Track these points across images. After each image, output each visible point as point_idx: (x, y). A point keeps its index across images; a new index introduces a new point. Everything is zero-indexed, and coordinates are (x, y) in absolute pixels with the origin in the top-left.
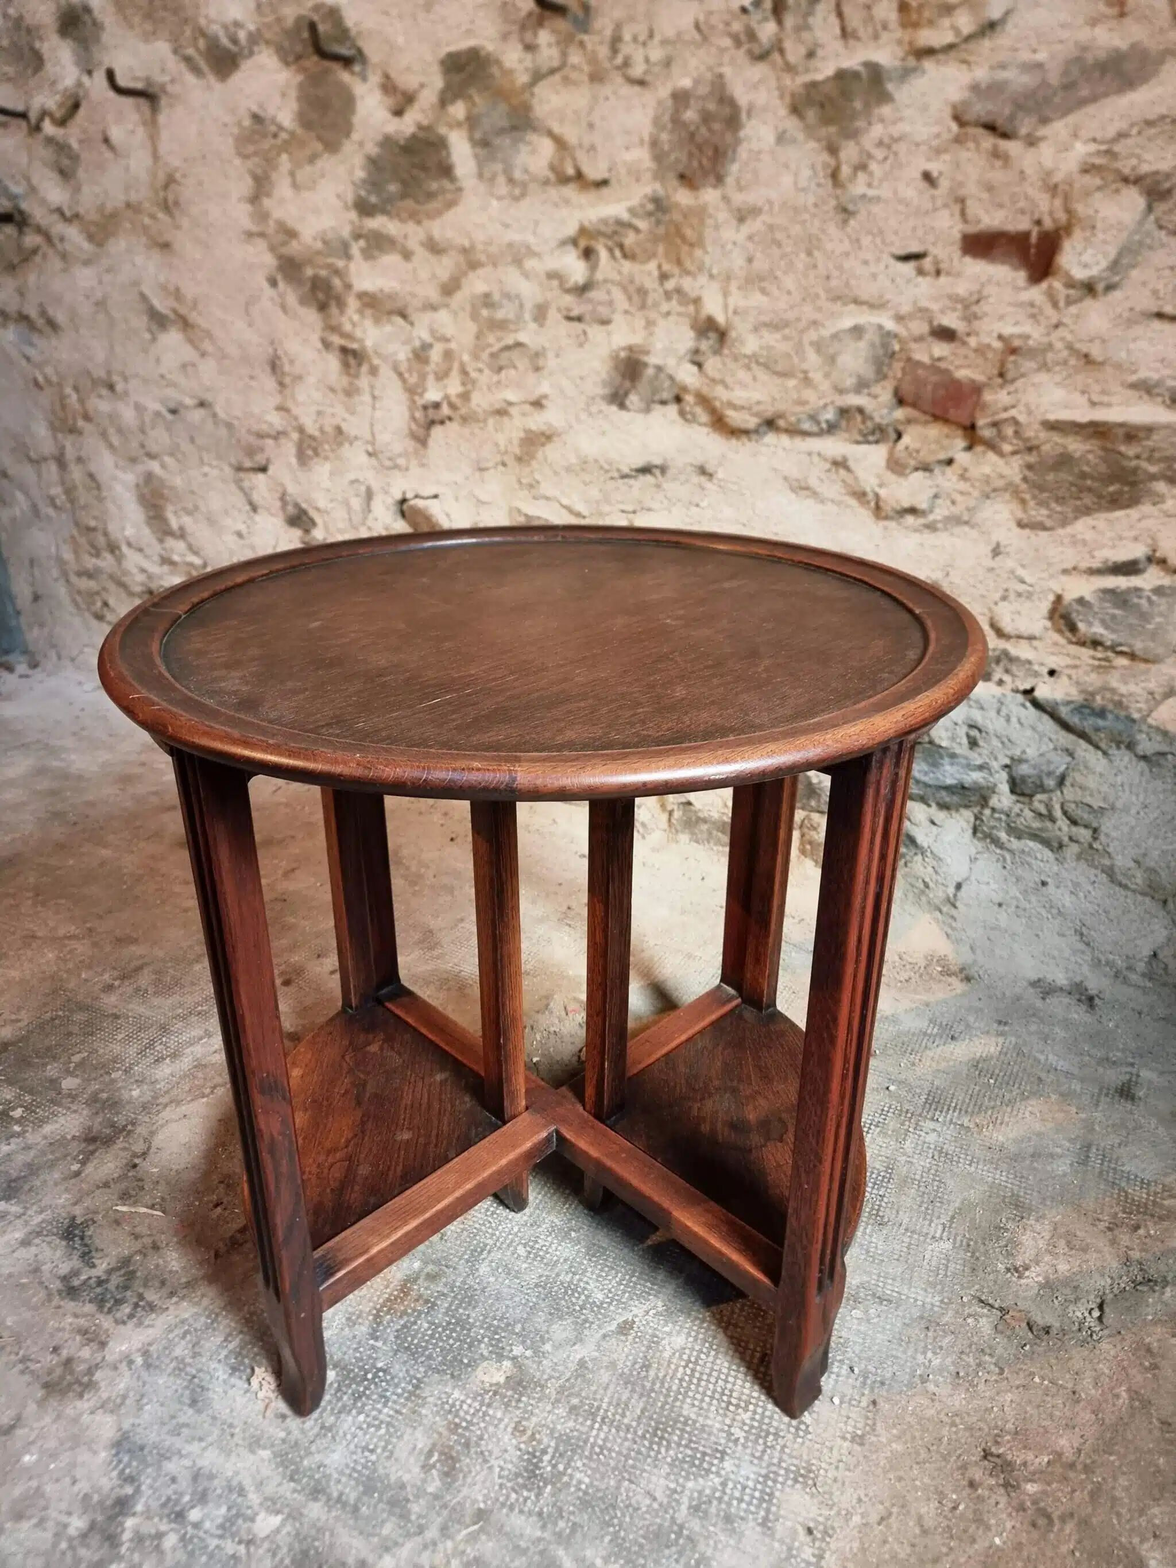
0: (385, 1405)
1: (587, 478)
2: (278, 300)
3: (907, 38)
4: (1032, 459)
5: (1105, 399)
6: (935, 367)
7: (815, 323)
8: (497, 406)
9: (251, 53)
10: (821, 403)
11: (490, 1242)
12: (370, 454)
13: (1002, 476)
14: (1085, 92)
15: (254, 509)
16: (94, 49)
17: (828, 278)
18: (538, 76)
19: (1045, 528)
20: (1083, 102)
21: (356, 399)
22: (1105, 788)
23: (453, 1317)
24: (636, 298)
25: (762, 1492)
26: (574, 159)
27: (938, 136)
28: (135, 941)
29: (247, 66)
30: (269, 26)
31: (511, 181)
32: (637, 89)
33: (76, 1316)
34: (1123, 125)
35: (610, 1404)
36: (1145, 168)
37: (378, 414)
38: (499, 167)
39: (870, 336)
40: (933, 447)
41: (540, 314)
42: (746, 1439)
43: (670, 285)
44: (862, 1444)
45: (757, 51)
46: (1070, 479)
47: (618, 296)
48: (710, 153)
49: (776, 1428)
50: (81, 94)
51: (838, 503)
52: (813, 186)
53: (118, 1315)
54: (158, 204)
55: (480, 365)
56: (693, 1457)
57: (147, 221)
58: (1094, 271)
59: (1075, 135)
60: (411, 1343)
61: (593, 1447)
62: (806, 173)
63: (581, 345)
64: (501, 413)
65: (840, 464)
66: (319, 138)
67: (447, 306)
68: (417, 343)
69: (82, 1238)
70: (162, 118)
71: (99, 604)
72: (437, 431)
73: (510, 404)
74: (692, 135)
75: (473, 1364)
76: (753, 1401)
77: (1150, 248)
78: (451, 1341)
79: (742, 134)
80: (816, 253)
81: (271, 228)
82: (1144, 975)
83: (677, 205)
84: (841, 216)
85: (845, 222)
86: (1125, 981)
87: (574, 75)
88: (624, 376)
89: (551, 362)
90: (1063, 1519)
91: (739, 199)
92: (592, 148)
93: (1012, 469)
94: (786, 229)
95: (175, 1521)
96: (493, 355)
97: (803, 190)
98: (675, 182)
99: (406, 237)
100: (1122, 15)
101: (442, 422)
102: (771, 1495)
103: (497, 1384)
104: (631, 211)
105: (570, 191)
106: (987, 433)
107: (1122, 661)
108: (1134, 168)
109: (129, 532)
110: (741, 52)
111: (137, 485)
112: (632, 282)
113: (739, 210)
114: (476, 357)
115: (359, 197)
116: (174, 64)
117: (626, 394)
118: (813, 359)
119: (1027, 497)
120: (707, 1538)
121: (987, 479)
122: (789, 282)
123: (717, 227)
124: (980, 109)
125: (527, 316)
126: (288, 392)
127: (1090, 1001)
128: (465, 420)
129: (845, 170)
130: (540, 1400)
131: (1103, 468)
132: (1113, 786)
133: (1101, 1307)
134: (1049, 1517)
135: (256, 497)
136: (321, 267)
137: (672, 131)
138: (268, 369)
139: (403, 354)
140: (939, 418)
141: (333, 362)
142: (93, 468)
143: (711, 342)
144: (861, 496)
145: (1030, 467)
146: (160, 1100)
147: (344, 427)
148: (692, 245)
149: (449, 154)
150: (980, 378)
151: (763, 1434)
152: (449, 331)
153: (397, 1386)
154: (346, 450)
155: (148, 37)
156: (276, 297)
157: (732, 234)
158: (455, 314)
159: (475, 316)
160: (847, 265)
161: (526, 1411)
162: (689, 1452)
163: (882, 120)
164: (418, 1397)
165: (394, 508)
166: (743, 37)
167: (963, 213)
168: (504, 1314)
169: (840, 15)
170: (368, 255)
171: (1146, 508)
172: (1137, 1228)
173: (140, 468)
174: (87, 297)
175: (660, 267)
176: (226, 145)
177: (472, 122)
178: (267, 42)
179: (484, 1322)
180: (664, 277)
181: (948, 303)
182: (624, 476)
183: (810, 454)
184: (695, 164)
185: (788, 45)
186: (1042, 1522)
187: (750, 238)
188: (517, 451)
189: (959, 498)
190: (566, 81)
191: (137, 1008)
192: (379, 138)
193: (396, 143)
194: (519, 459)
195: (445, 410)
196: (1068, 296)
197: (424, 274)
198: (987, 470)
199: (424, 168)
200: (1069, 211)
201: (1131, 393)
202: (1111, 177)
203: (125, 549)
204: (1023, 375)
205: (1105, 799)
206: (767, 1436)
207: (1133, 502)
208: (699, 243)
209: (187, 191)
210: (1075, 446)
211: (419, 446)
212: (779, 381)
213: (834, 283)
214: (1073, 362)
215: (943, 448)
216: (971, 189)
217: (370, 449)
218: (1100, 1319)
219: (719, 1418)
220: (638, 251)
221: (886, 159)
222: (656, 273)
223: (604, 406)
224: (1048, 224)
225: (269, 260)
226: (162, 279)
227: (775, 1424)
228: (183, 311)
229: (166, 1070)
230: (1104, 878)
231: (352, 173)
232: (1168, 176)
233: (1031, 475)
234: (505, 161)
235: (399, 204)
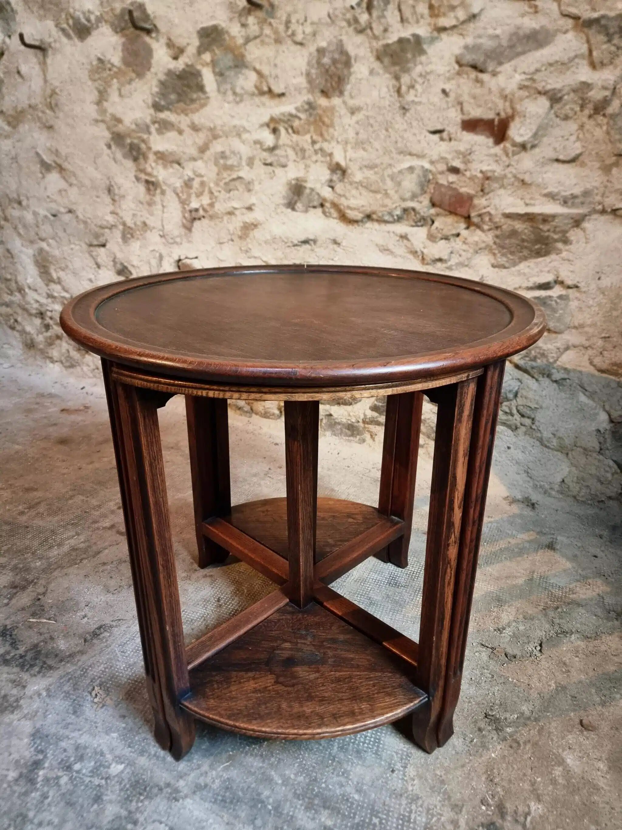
1: (276, 246)
2: (112, 156)
3: (433, 22)
4: (498, 232)
5: (532, 202)
6: (450, 187)
7: (390, 165)
8: (229, 210)
9: (98, 27)
10: (394, 206)
12: (161, 236)
13: (484, 242)
14: (519, 49)
15: (99, 266)
16: (12, 24)
17: (396, 142)
18: (248, 40)
19: (505, 268)
20: (519, 54)
21: (154, 207)
22: (537, 398)
24: (299, 153)
26: (267, 83)
27: (449, 71)
28: (36, 490)
29: (95, 33)
30: (107, 13)
31: (235, 93)
32: (299, 47)
33: (9, 674)
34: (538, 66)
36: (549, 87)
37: (165, 215)
38: (228, 86)
39: (418, 171)
40: (450, 227)
41: (251, 162)
43: (317, 146)
45: (359, 28)
46: (517, 242)
47: (290, 152)
48: (336, 79)
50: (5, 47)
51: (403, 257)
52: (388, 97)
53: (32, 672)
54: (46, 105)
55: (220, 189)
57: (40, 114)
58: (525, 138)
59: (515, 71)
62: (385, 90)
63: (272, 178)
64: (230, 213)
65: (404, 237)
66: (134, 71)
67: (202, 158)
68: (186, 178)
69: (11, 636)
70: (49, 61)
71: (12, 321)
72: (197, 224)
73: (235, 209)
74: (327, 71)
77: (552, 126)
79: (352, 70)
80: (390, 130)
81: (108, 118)
82: (558, 491)
83: (320, 106)
84: (402, 111)
85: (404, 114)
86: (550, 495)
87: (267, 40)
88: (294, 193)
89: (257, 187)
90: (525, 743)
91: (351, 103)
92: (277, 77)
93: (488, 238)
94: (375, 118)
95: (66, 770)
96: (226, 184)
97: (383, 98)
98: (319, 94)
99: (180, 122)
100: (536, 12)
101: (199, 219)
104: (297, 109)
105: (265, 99)
106: (475, 220)
108: (544, 87)
109: (30, 281)
110: (352, 28)
111: (34, 255)
112: (298, 145)
113: (352, 108)
114: (217, 185)
115: (155, 101)
116: (55, 32)
117: (296, 203)
118: (389, 184)
119: (496, 252)
120: (348, 761)
121: (477, 243)
122: (377, 145)
123: (340, 117)
124: (469, 58)
125: (244, 163)
126: (117, 204)
127: (533, 506)
128: (211, 217)
129: (404, 89)
131: (532, 236)
132: (541, 396)
133: (541, 645)
134: (518, 743)
135: (99, 260)
136: (135, 138)
137: (317, 68)
138: (106, 192)
139: (178, 184)
140: (453, 213)
141: (142, 188)
142: (9, 247)
143: (338, 175)
144: (414, 253)
145: (497, 237)
146: (52, 567)
147: (148, 222)
148: (328, 126)
149: (202, 80)
150: (472, 192)
152: (203, 172)
154: (148, 234)
155: (41, 18)
156: (110, 154)
157: (348, 120)
158: (206, 162)
159: (216, 164)
160: (406, 135)
163: (421, 63)
165: (174, 265)
166: (352, 21)
167: (462, 110)
169: (400, 10)
170: (160, 132)
171: (553, 256)
172: (557, 608)
173: (36, 246)
174: (7, 155)
175: (312, 137)
176: (84, 75)
177: (214, 63)
178: (106, 21)
180: (314, 142)
181: (455, 154)
182: (295, 245)
183: (389, 232)
184: (329, 85)
185: (374, 25)
186: (515, 745)
187: (357, 123)
188: (240, 233)
189: (463, 253)
190: (263, 43)
191: (38, 522)
192: (166, 71)
193: (175, 73)
194: (240, 238)
195: (201, 212)
196: (513, 151)
197: (189, 142)
198: (476, 238)
199: (189, 86)
200: (513, 108)
201: (544, 199)
202: (532, 91)
203: (27, 290)
204: (492, 191)
205: (537, 403)
207: (547, 253)
208: (332, 125)
209: (63, 99)
211: (187, 231)
212: (371, 194)
213: (399, 145)
214: (516, 184)
215: (455, 228)
216: (465, 98)
217: (161, 233)
218: (540, 651)
220: (300, 129)
221: (424, 83)
222: (310, 141)
223: (284, 209)
224: (503, 115)
225: (107, 135)
226: (48, 145)
228: (59, 161)
229: (55, 552)
230: (538, 443)
231: (151, 89)
232: (560, 91)
233: (498, 241)
234: (231, 83)
235: (176, 105)
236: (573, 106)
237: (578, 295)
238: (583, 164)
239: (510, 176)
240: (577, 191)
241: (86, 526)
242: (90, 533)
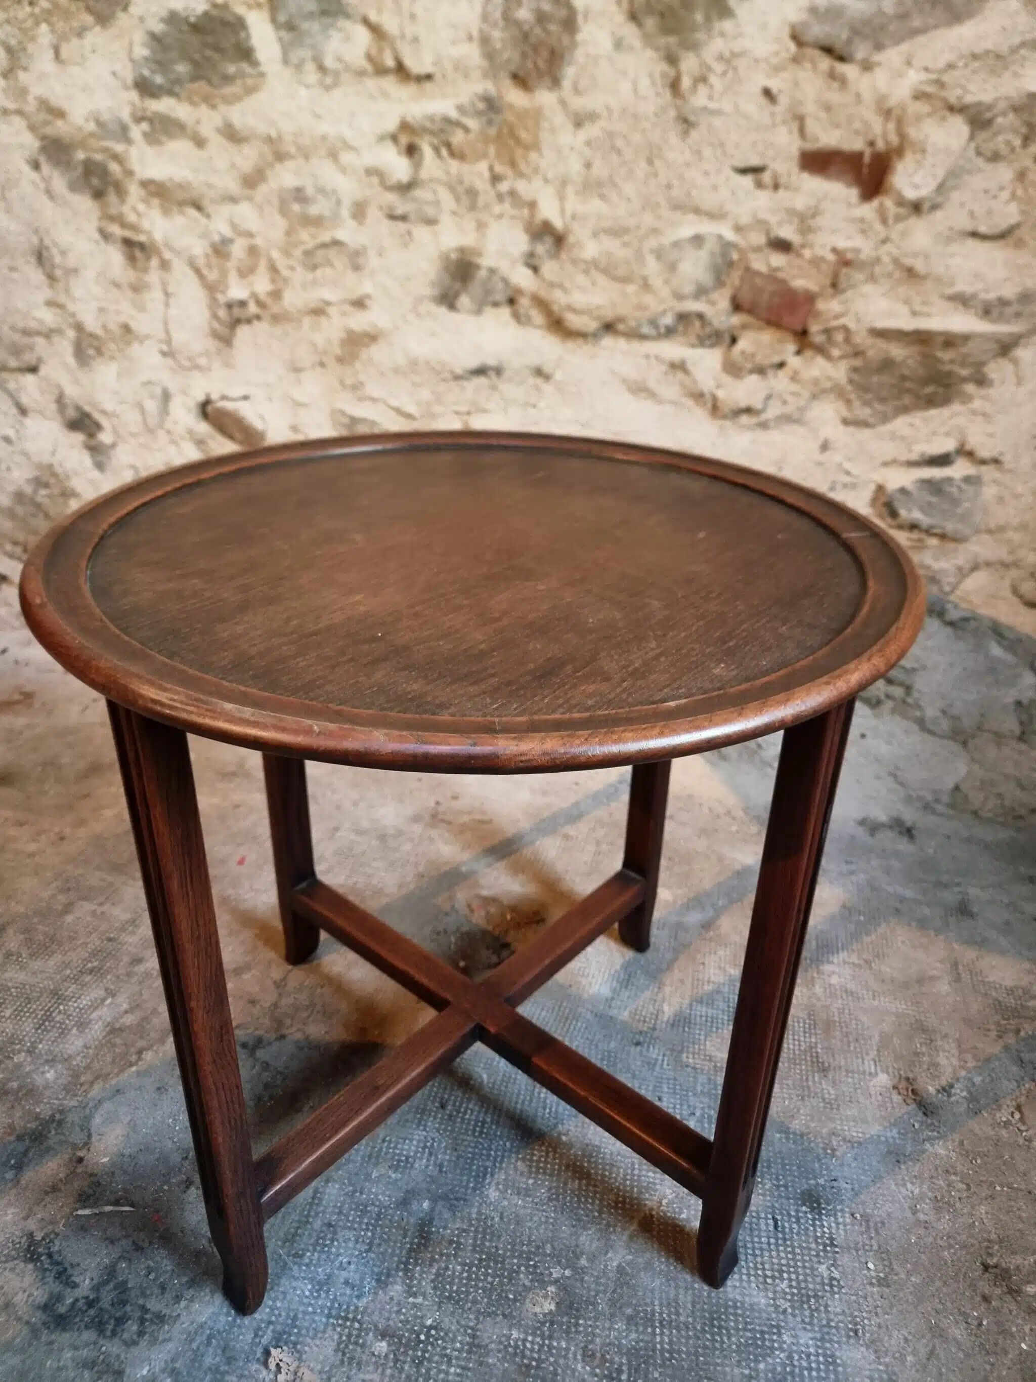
0: (449, 1364)
1: (417, 379)
2: (42, 186)
4: (858, 362)
5: (925, 309)
6: (772, 277)
7: (655, 231)
8: (312, 305)
10: (660, 308)
11: (489, 1164)
12: (164, 354)
13: (829, 378)
14: (917, 23)
15: (23, 411)
17: (669, 186)
19: (867, 425)
20: (915, 32)
21: (146, 296)
23: (482, 1252)
24: (465, 200)
25: (825, 1355)
26: (395, 51)
27: (777, 54)
31: (322, 69)
33: (76, 1348)
34: (951, 57)
35: (661, 1305)
36: (969, 99)
37: (173, 312)
38: (306, 53)
39: (711, 245)
40: (766, 351)
41: (359, 211)
42: (792, 1307)
43: (504, 187)
44: (888, 1286)
46: (893, 381)
47: (445, 196)
48: (545, 54)
49: (814, 1290)
51: (675, 404)
52: (653, 96)
53: (126, 1336)
55: (292, 262)
56: (754, 1338)
58: (923, 192)
59: (909, 63)
60: (451, 1291)
61: (662, 1355)
62: (644, 84)
63: (405, 245)
64: (318, 312)
65: (679, 367)
66: (89, 9)
67: (250, 199)
68: (216, 238)
69: (50, 1256)
72: (243, 332)
73: (328, 303)
74: (526, 36)
75: (519, 1298)
76: (784, 1268)
77: (970, 172)
78: (490, 1279)
79: (579, 37)
80: (657, 163)
82: (948, 805)
83: (511, 106)
84: (681, 127)
85: (686, 132)
86: (934, 812)
88: (454, 277)
89: (373, 261)
91: (578, 103)
92: (416, 40)
93: (839, 372)
94: (625, 137)
96: (307, 253)
97: (643, 98)
98: (507, 83)
99: (198, 122)
101: (249, 321)
102: (832, 1356)
103: (551, 1312)
104: (461, 109)
105: (389, 83)
106: (818, 339)
107: (933, 542)
108: (959, 98)
112: (461, 182)
113: (576, 115)
114: (287, 253)
115: (141, 76)
117: (457, 295)
118: (652, 267)
119: (853, 397)
121: (816, 382)
122: (629, 189)
123: (553, 131)
124: (817, 31)
125: (345, 212)
126: (60, 285)
127: (909, 832)
128: (276, 319)
129: (686, 82)
130: (596, 1319)
132: (924, 649)
133: (1019, 1109)
135: (25, 400)
136: (96, 151)
137: (504, 29)
138: (33, 260)
139: (199, 249)
140: (773, 322)
141: (115, 256)
143: (547, 246)
144: (698, 396)
145: (855, 370)
146: (83, 1079)
147: (133, 325)
148: (527, 148)
149: (248, 37)
150: (815, 288)
151: (805, 1299)
152: (253, 225)
153: (453, 1341)
154: (136, 349)
156: (38, 181)
157: (569, 139)
158: (260, 208)
159: (284, 210)
160: (689, 174)
161: (587, 1335)
162: (749, 1334)
163: (722, 34)
164: (479, 1346)
165: (195, 411)
167: (802, 131)
168: (530, 1237)
170: (151, 138)
171: (956, 407)
175: (491, 168)
177: (274, 3)
179: (513, 1250)
180: (496, 179)
181: (785, 215)
182: (457, 378)
183: (647, 357)
184: (530, 65)
187: (588, 143)
188: (338, 351)
189: (789, 398)
192: (164, 13)
193: (186, 20)
194: (340, 360)
195: (253, 308)
196: (897, 214)
197: (221, 164)
198: (816, 372)
199: (217, 49)
201: (948, 304)
202: (938, 105)
204: (853, 286)
206: (809, 1301)
207: (945, 401)
208: (535, 145)
210: (897, 351)
211: (221, 345)
212: (616, 286)
214: (897, 274)
215: (776, 352)
216: (810, 109)
217: (165, 348)
219: (762, 1294)
220: (467, 150)
221: (726, 73)
222: (487, 174)
223: (432, 307)
224: (881, 145)
225: (31, 143)
227: (811, 1286)
229: (75, 1043)
230: (915, 727)
231: (130, 51)
232: (990, 107)
233: (856, 377)
234: (313, 47)
235: (189, 86)
236: (1010, 137)
237: (997, 475)
238: (1020, 244)
239: (886, 259)
240: (1009, 292)
241: (122, 971)
242: (136, 988)
